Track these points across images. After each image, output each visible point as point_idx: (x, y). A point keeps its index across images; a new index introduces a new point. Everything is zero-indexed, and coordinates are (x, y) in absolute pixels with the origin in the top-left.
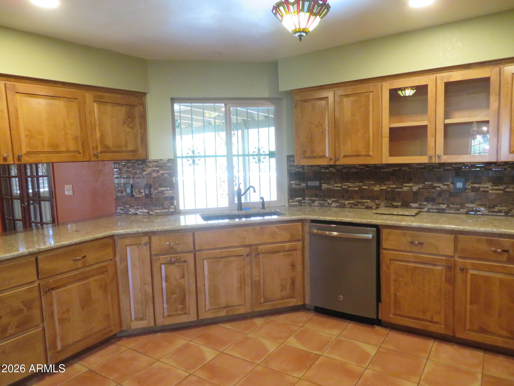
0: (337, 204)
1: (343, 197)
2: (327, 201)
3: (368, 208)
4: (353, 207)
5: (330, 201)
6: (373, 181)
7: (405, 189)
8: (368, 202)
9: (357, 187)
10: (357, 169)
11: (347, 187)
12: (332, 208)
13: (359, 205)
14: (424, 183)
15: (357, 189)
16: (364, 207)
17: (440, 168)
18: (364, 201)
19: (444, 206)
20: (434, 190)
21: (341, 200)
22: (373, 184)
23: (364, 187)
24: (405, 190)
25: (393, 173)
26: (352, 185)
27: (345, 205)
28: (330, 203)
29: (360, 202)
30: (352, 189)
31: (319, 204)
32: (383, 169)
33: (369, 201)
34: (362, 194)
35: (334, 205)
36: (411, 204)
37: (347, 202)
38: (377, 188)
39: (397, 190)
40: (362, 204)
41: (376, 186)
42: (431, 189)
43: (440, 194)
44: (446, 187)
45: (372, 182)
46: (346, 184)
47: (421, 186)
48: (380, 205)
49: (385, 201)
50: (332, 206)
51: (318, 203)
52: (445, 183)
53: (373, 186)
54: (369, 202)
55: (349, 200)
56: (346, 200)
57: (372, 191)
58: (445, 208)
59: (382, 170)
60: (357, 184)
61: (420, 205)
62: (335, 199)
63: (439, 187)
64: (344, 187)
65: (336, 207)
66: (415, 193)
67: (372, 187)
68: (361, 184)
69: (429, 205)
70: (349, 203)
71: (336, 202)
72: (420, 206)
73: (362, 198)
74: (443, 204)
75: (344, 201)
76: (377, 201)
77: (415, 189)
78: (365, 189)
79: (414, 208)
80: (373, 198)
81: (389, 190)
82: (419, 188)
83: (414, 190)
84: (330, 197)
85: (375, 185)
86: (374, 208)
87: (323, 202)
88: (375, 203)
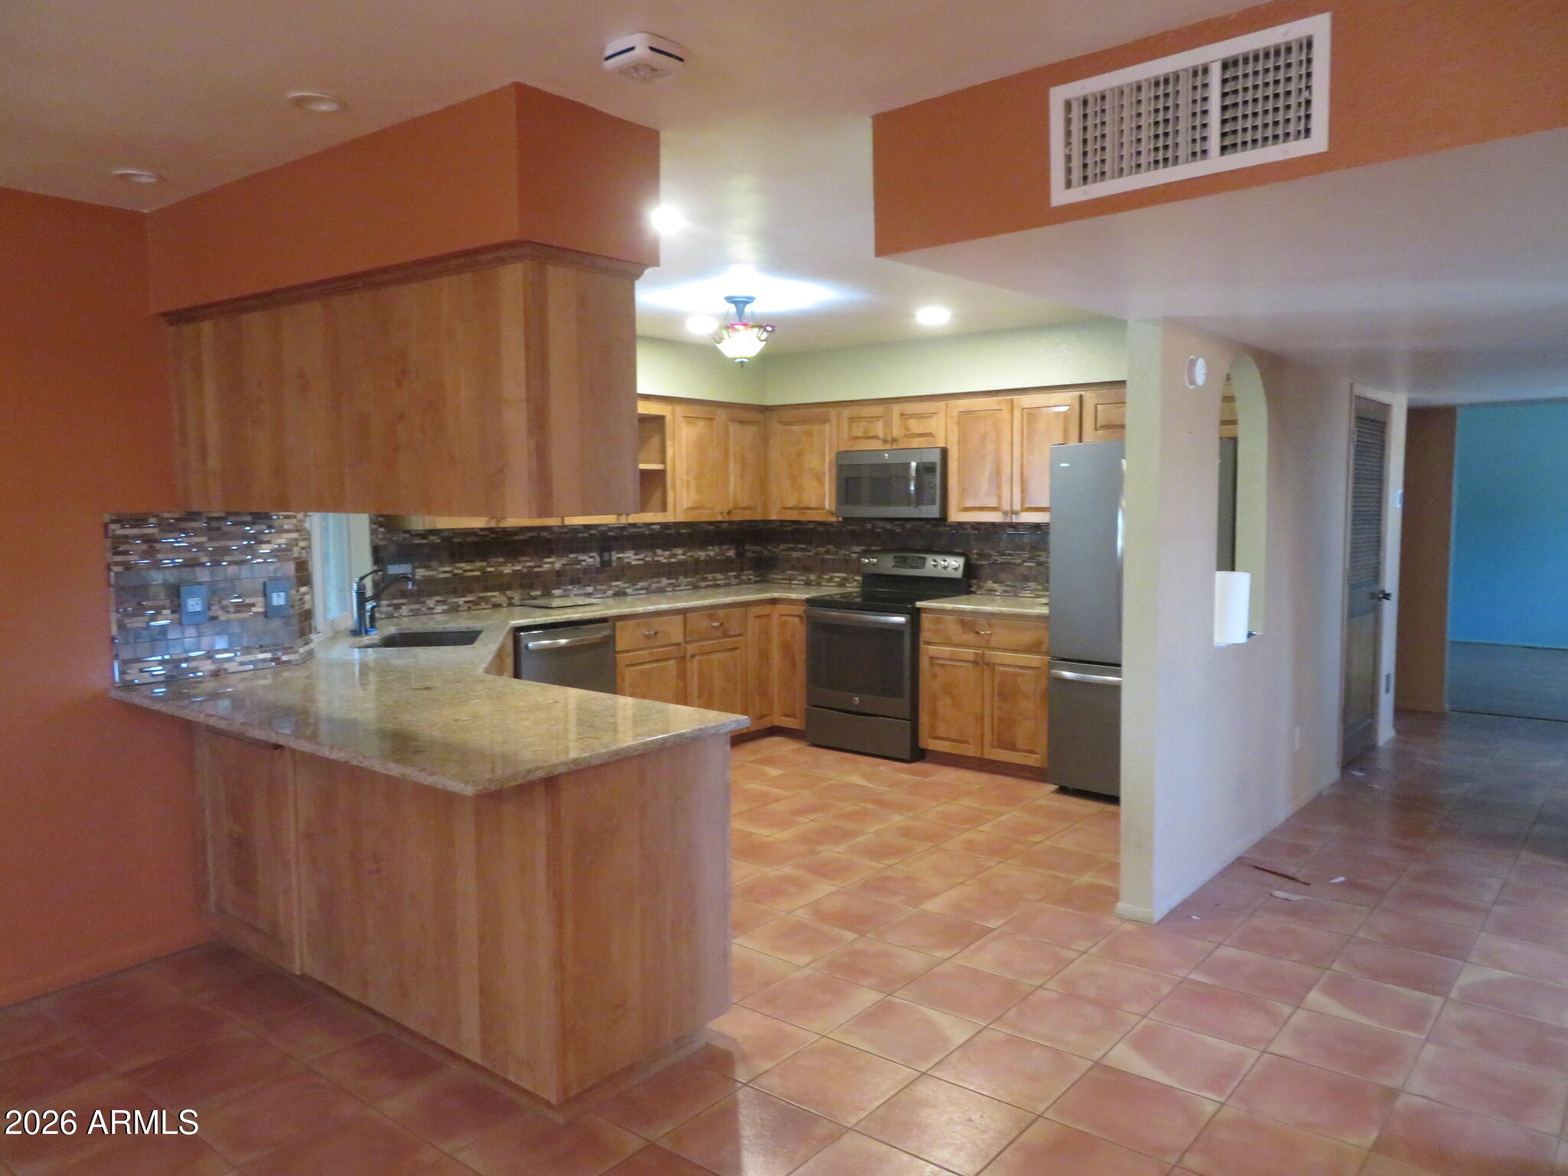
0: (445, 607)
1: (454, 592)
2: (424, 603)
3: (496, 606)
4: (474, 607)
5: (430, 603)
6: (502, 557)
7: (546, 567)
8: (494, 596)
9: (478, 570)
10: (477, 536)
11: (460, 571)
12: (436, 616)
13: (483, 604)
14: (567, 556)
15: (477, 573)
16: (490, 606)
17: (583, 532)
18: (489, 594)
19: (590, 589)
20: (579, 566)
21: (451, 598)
22: (501, 562)
23: (489, 569)
24: (546, 569)
25: (529, 542)
26: (469, 568)
27: (459, 606)
28: (432, 606)
29: (483, 597)
30: (469, 574)
31: (411, 610)
32: (516, 535)
33: (496, 593)
34: (487, 582)
35: (439, 609)
36: (554, 591)
37: (461, 601)
38: (507, 570)
39: (536, 570)
40: (486, 600)
41: (506, 566)
42: (577, 564)
43: (585, 571)
44: (592, 560)
45: (501, 560)
46: (459, 565)
47: (564, 561)
48: (512, 598)
49: (520, 591)
50: (435, 611)
51: (407, 610)
52: (591, 554)
53: (503, 566)
54: (497, 596)
55: (465, 596)
56: (461, 597)
57: (501, 575)
58: (591, 592)
59: (516, 538)
60: (479, 564)
61: (564, 591)
62: (439, 598)
63: (584, 561)
64: (456, 571)
65: (444, 612)
66: (558, 573)
67: (501, 569)
68: (484, 564)
69: (574, 589)
70: (466, 602)
71: (443, 602)
72: (564, 593)
73: (486, 590)
74: (589, 586)
75: (456, 600)
76: (508, 592)
77: (558, 566)
78: (491, 572)
79: (558, 597)
80: (503, 588)
81: (525, 570)
82: (563, 564)
83: (557, 568)
84: (430, 595)
85: (504, 564)
86: (505, 605)
87: (417, 606)
88: (506, 595)
